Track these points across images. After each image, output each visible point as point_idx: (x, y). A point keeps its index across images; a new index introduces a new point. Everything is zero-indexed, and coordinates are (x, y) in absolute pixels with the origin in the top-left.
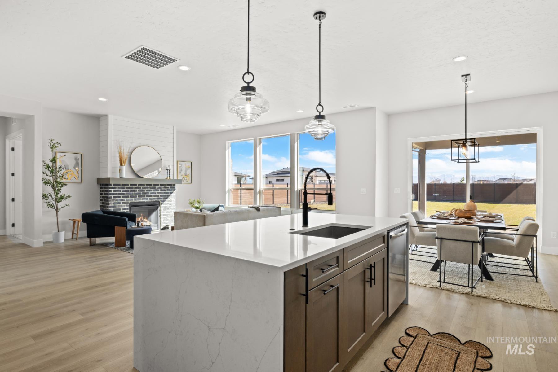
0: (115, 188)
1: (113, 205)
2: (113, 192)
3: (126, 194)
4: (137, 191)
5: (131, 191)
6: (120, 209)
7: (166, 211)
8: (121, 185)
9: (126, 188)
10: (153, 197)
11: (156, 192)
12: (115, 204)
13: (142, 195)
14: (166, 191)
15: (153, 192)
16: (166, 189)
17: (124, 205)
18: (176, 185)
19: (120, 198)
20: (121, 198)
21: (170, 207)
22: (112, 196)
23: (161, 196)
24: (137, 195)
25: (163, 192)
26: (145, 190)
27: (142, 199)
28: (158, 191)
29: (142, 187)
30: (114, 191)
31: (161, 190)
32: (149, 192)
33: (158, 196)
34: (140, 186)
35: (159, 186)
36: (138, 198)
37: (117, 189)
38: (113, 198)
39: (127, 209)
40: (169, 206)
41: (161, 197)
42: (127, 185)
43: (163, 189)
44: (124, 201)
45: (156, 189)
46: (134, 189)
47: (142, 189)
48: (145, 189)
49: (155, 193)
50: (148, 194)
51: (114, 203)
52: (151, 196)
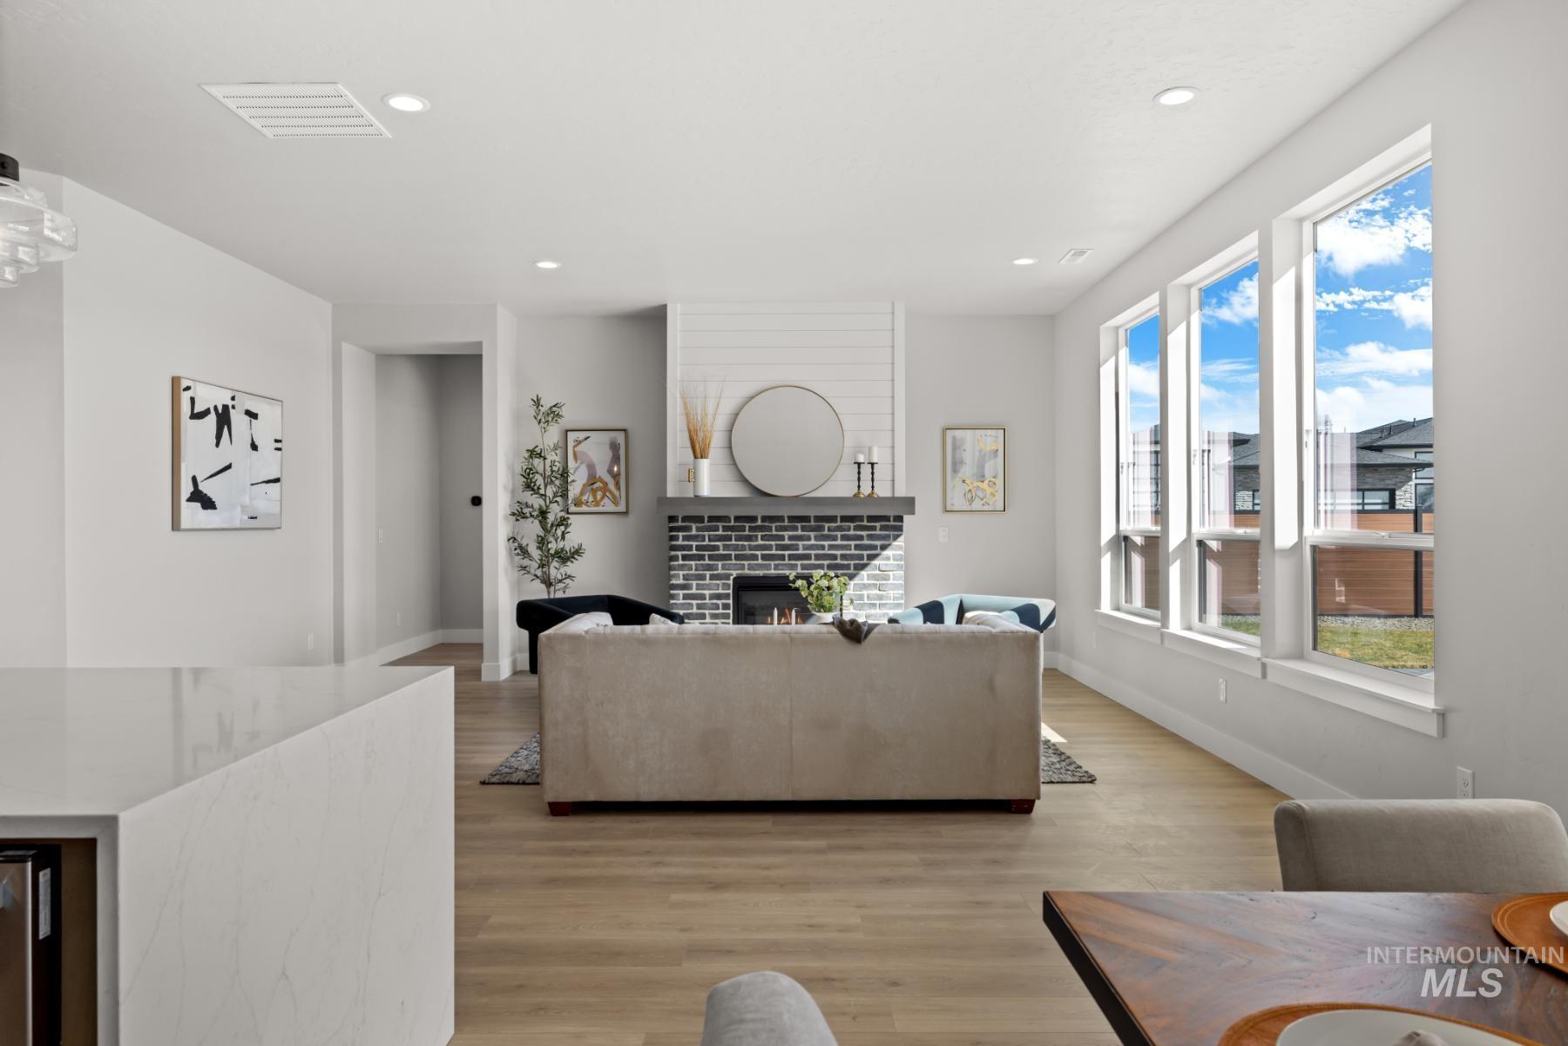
0: (688, 529)
1: (681, 581)
2: (683, 540)
3: (721, 548)
4: (757, 540)
5: (739, 538)
6: (704, 595)
7: (864, 612)
8: (706, 519)
9: (721, 528)
10: (813, 562)
11: (826, 543)
12: (687, 580)
13: (774, 552)
14: (866, 542)
15: (813, 542)
16: (864, 533)
17: (715, 582)
18: (906, 518)
19: (704, 560)
20: (707, 562)
21: (880, 597)
22: (679, 553)
23: (844, 557)
24: (758, 553)
25: (853, 543)
26: (786, 537)
27: (776, 567)
28: (835, 538)
29: (773, 525)
30: (686, 538)
31: (844, 538)
32: (800, 543)
33: (834, 557)
34: (766, 524)
35: (839, 524)
36: (760, 561)
37: (694, 532)
38: (683, 560)
39: (727, 596)
40: (877, 595)
41: (845, 562)
42: (725, 519)
43: (852, 532)
44: (715, 572)
45: (826, 532)
46: (747, 533)
47: (774, 533)
48: (786, 534)
49: (823, 547)
50: (798, 550)
51: (684, 575)
52: (808, 557)
